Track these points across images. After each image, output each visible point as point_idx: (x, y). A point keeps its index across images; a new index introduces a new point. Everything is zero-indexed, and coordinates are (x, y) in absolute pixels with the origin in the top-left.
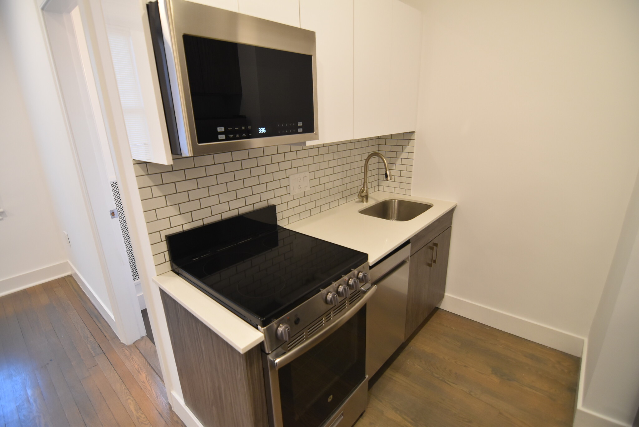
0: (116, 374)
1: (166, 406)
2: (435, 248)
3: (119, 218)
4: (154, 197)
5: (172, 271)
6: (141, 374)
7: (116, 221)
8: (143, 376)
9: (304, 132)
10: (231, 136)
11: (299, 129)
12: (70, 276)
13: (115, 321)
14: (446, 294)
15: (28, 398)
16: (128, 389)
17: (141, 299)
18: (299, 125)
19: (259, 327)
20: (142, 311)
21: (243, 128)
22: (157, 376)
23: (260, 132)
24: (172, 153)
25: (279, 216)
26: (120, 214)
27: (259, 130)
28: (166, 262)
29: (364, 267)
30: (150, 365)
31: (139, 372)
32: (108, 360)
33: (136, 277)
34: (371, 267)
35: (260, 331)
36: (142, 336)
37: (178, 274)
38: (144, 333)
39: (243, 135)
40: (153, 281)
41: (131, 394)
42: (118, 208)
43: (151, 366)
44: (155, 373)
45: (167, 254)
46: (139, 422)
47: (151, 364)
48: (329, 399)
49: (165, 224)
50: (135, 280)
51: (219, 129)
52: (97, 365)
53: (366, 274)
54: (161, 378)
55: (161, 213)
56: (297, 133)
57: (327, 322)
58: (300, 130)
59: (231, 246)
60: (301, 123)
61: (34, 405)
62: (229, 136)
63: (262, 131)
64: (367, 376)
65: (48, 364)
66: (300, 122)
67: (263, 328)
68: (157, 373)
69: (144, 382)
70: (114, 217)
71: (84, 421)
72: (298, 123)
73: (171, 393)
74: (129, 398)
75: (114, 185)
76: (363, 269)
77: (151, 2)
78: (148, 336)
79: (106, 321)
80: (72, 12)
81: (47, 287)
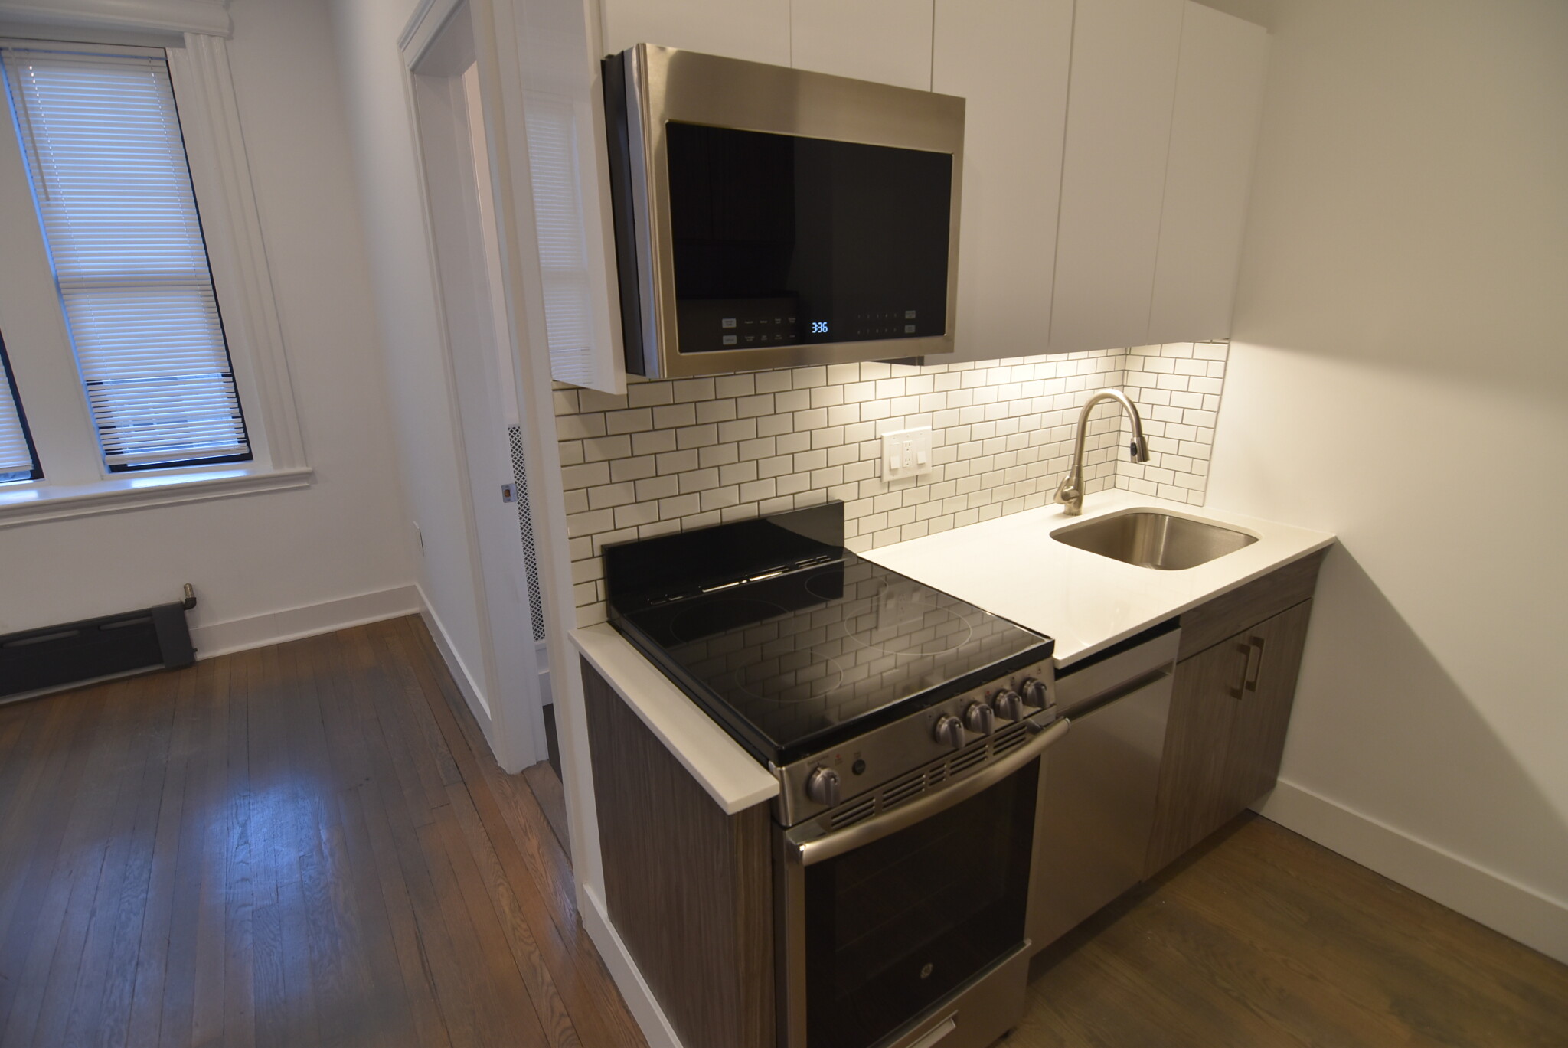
0: (483, 829)
1: (571, 915)
2: (1253, 649)
3: (519, 503)
4: (586, 461)
5: (608, 622)
6: (529, 839)
7: (513, 507)
8: (533, 844)
9: (921, 332)
10: (750, 338)
11: (907, 327)
12: (417, 616)
13: (490, 717)
14: (1282, 780)
15: (320, 845)
16: (501, 864)
17: (545, 682)
18: (907, 317)
19: (771, 764)
20: (544, 707)
21: (778, 321)
22: (559, 849)
23: (814, 332)
24: (628, 371)
25: (849, 528)
26: (520, 495)
27: (814, 326)
28: (598, 602)
29: (1040, 670)
30: (548, 823)
31: (525, 833)
32: (471, 798)
33: (540, 634)
34: (1061, 673)
35: (772, 774)
36: (539, 760)
37: (619, 630)
38: (544, 755)
39: (778, 336)
40: (571, 639)
41: (506, 876)
42: (519, 482)
43: (551, 827)
44: (557, 842)
45: (600, 584)
46: (514, 935)
47: (550, 821)
48: (923, 972)
49: (604, 520)
50: (537, 639)
51: (727, 322)
52: (448, 804)
53: (1043, 687)
54: (568, 853)
55: (600, 497)
56: (901, 335)
57: (931, 784)
58: (910, 329)
59: (733, 584)
60: (914, 312)
61: (330, 860)
62: (746, 338)
63: (820, 330)
64: (1028, 943)
65: (361, 785)
66: (911, 309)
67: (779, 769)
68: (559, 842)
69: (532, 856)
70: (509, 501)
71: (414, 911)
72: (907, 312)
73: (582, 888)
74: (501, 884)
75: (515, 432)
76: (1038, 674)
77: (610, 57)
78: (550, 763)
79: (474, 718)
80: (465, 73)
81: (373, 632)
